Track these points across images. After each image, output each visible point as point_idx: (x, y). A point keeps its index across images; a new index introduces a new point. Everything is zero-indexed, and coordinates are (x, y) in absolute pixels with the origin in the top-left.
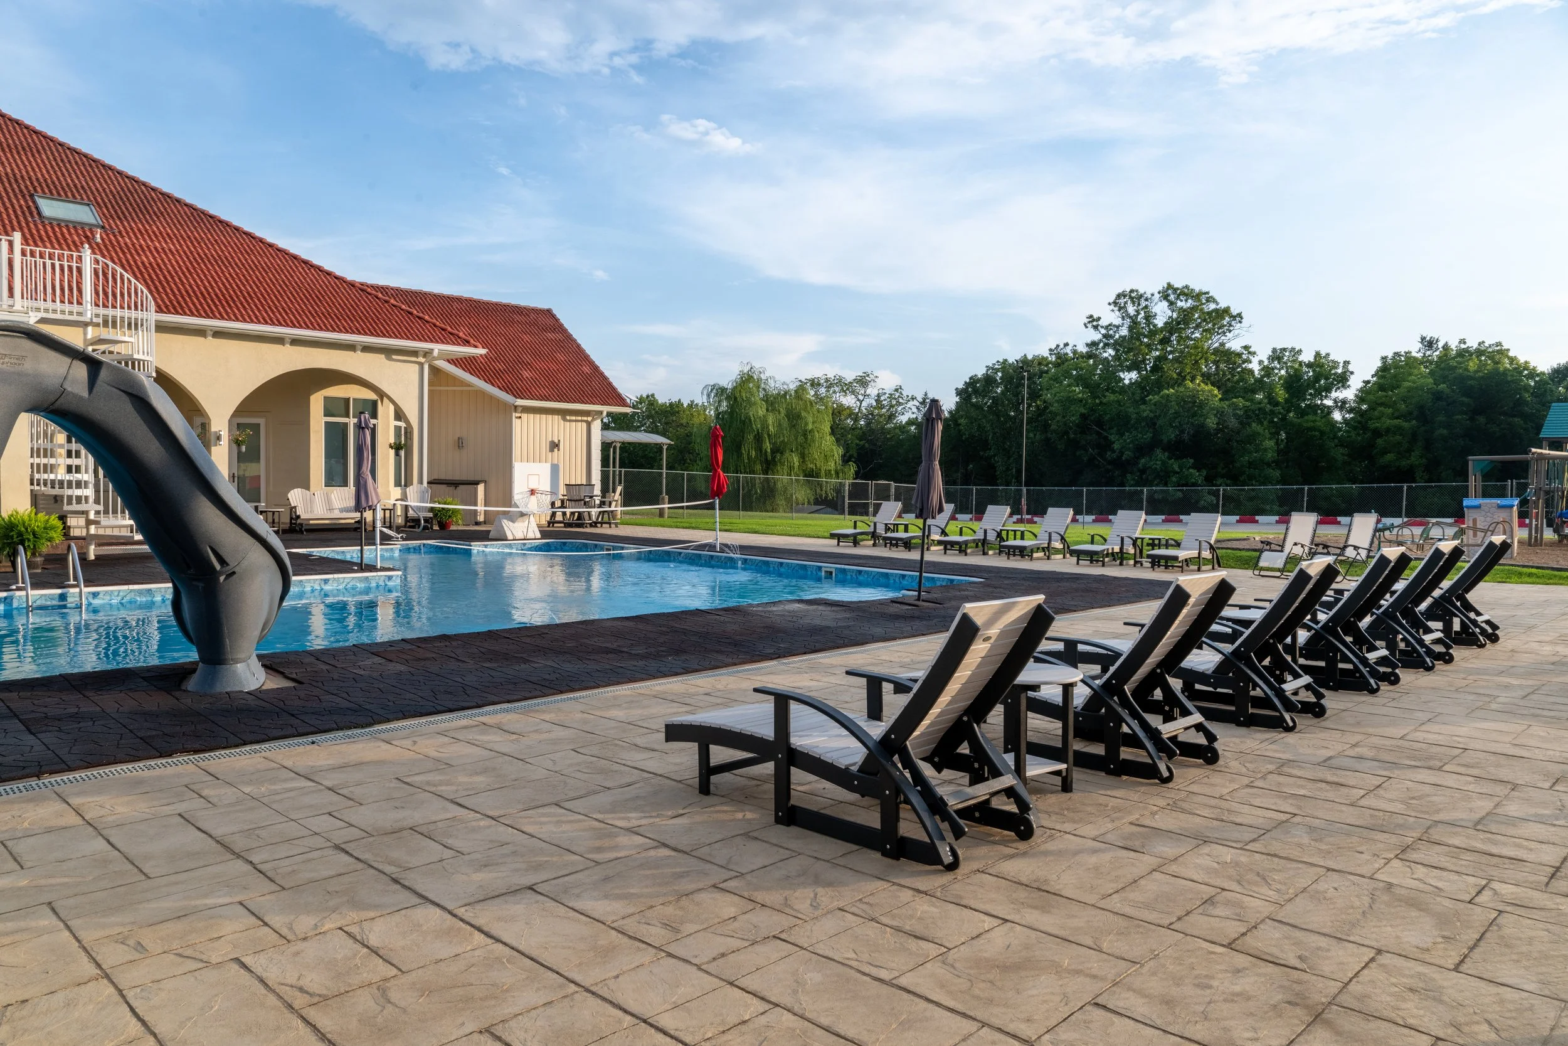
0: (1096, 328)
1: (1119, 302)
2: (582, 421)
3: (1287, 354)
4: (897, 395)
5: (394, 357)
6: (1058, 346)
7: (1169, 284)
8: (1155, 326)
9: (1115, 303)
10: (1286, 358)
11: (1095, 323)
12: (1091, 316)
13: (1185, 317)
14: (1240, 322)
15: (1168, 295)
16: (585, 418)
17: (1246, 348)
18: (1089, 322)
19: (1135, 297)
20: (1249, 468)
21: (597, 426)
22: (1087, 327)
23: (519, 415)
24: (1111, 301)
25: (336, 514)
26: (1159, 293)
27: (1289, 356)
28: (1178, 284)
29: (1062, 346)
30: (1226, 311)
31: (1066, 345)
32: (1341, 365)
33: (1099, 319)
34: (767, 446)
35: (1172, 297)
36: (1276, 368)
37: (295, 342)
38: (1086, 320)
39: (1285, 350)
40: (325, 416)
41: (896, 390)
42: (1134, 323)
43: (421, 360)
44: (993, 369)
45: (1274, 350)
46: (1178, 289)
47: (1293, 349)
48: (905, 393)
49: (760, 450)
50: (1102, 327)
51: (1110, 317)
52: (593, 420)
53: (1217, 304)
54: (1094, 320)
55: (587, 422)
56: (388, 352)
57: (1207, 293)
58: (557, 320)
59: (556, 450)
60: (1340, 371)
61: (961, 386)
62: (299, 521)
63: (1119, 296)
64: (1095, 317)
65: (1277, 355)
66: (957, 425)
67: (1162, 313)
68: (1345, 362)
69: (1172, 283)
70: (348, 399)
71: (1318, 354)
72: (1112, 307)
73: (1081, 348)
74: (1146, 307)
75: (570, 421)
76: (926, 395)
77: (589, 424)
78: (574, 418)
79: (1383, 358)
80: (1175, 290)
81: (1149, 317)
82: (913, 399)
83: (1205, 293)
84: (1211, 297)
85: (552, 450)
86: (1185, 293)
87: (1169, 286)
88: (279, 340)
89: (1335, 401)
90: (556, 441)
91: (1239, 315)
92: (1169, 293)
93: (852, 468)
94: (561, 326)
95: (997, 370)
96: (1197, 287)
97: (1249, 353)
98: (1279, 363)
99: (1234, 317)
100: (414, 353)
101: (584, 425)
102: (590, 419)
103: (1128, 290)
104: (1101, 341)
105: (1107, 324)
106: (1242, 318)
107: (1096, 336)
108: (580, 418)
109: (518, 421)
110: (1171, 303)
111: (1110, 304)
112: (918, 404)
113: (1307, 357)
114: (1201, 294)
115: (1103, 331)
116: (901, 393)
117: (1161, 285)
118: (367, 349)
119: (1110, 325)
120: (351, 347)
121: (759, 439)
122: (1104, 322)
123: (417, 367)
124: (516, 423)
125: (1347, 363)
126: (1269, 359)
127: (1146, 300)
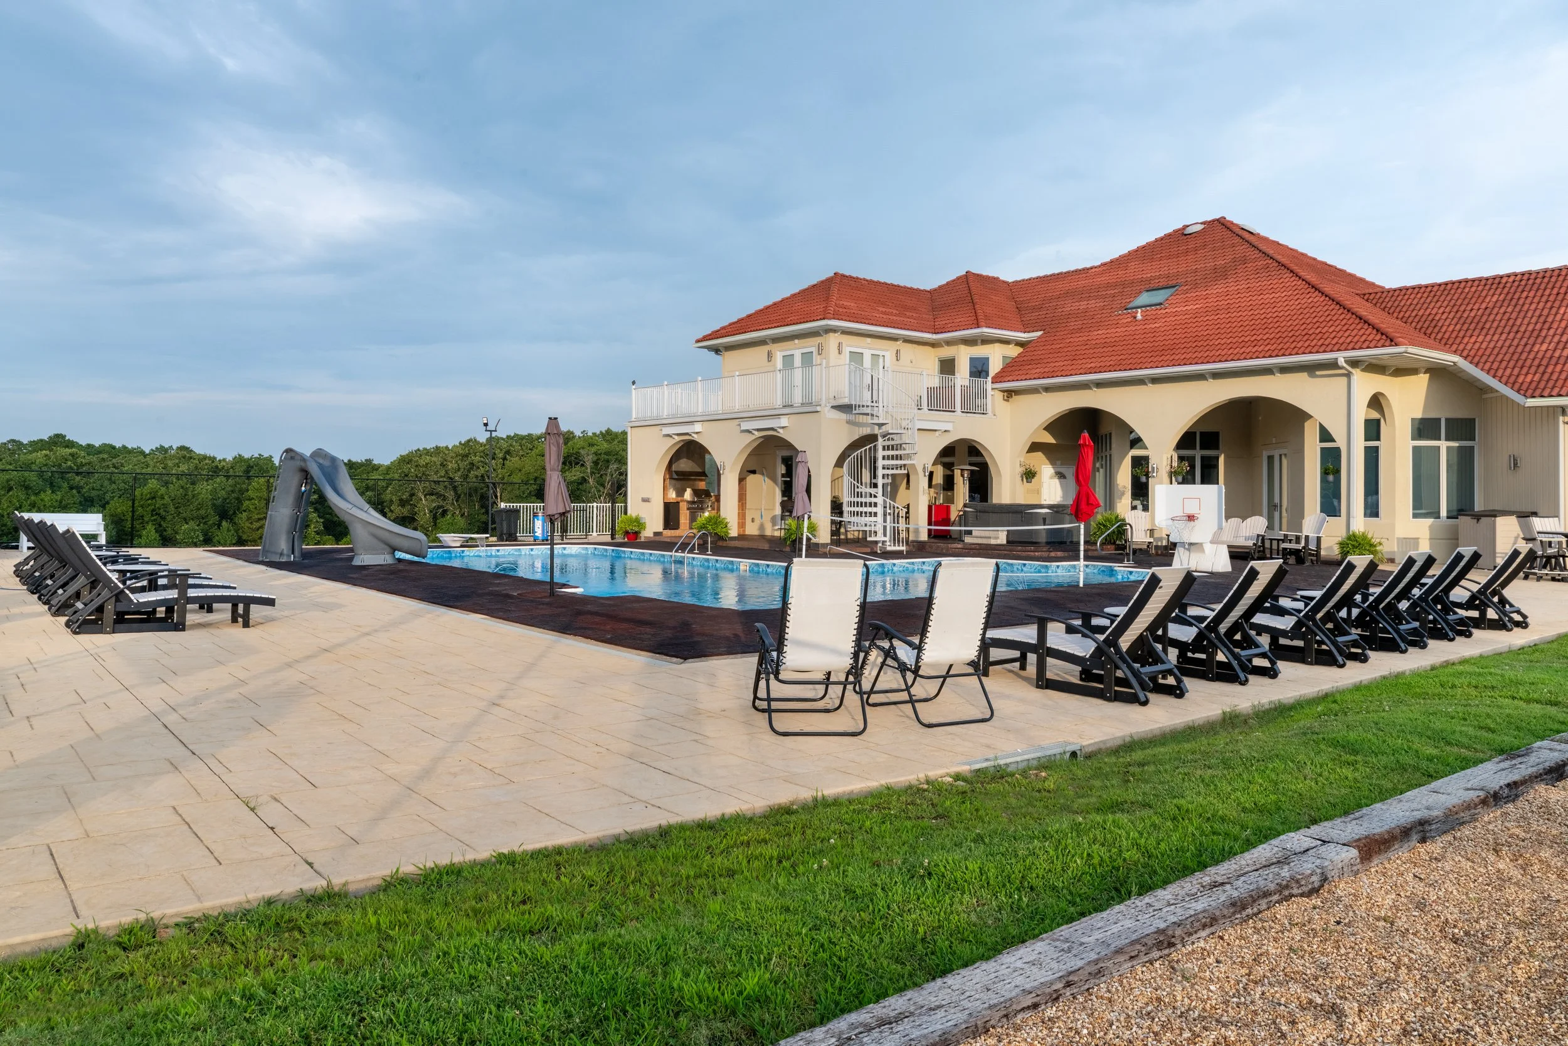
37: (1216, 375)
56: (1310, 369)
88: (1200, 377)
118: (1285, 369)
120: (1267, 371)
123: (1345, 380)
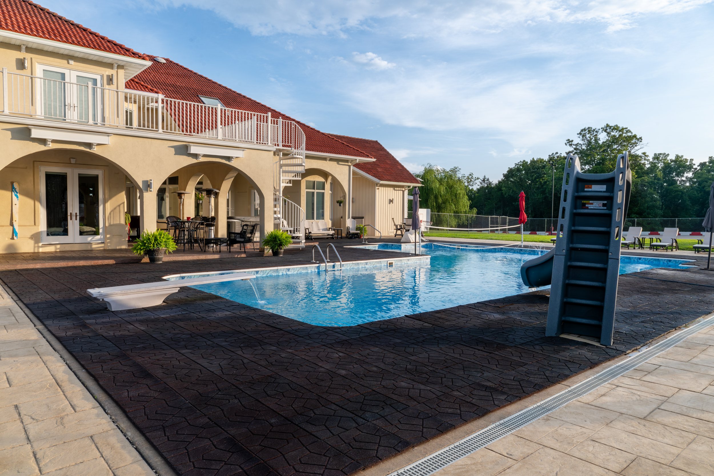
0: (571, 145)
1: (582, 133)
2: (401, 190)
3: (662, 156)
4: (470, 177)
5: (340, 163)
6: (553, 154)
7: (607, 124)
8: (599, 144)
9: (580, 134)
10: (661, 158)
11: (570, 143)
12: (569, 140)
13: (614, 140)
14: (641, 141)
15: (607, 130)
16: (402, 189)
17: (644, 153)
18: (568, 143)
19: (590, 130)
20: (648, 209)
21: (406, 192)
22: (566, 145)
23: (378, 188)
24: (579, 133)
25: (321, 232)
26: (602, 128)
27: (662, 157)
28: (612, 124)
29: (555, 154)
30: (635, 136)
31: (557, 153)
32: (689, 161)
33: (572, 141)
34: (440, 201)
35: (608, 130)
36: (656, 163)
38: (566, 142)
39: (660, 154)
40: (306, 189)
41: (470, 175)
42: (589, 142)
43: (350, 164)
44: (518, 165)
45: (655, 154)
46: (612, 127)
47: (665, 154)
48: (474, 177)
49: (437, 202)
50: (574, 145)
51: (577, 140)
52: (405, 190)
53: (632, 133)
54: (570, 142)
55: (402, 190)
56: (338, 161)
57: (627, 128)
58: (381, 145)
59: (391, 203)
60: (688, 164)
61: (505, 172)
62: (310, 235)
63: (582, 130)
64: (571, 140)
65: (656, 157)
66: (501, 190)
67: (603, 137)
68: (691, 160)
69: (609, 124)
70: (315, 181)
71: (677, 156)
72: (579, 135)
73: (564, 155)
74: (596, 135)
75: (396, 190)
76: (485, 177)
77: (403, 192)
78: (398, 189)
79: (710, 157)
80: (611, 127)
81: (596, 140)
82: (478, 179)
83: (625, 128)
84: (629, 130)
85: (390, 203)
86: (616, 128)
87: (608, 125)
89: (687, 178)
90: (391, 199)
91: (641, 138)
92: (607, 129)
93: (475, 210)
94: (383, 148)
95: (520, 165)
96: (621, 125)
97: (646, 156)
98: (657, 160)
99: (638, 139)
100: (347, 161)
101: (402, 191)
102: (404, 189)
103: (587, 128)
104: (573, 151)
105: (576, 143)
106: (642, 140)
107: (571, 149)
108: (400, 189)
109: (378, 190)
110: (608, 133)
111: (578, 134)
112: (481, 181)
113: (672, 157)
114: (623, 129)
115: (574, 147)
116: (472, 176)
117: (603, 125)
118: (331, 160)
119: (578, 144)
120: (324, 159)
121: (436, 197)
122: (575, 142)
123: (348, 167)
124: (377, 191)
125: (692, 160)
126: (653, 158)
127: (596, 132)
